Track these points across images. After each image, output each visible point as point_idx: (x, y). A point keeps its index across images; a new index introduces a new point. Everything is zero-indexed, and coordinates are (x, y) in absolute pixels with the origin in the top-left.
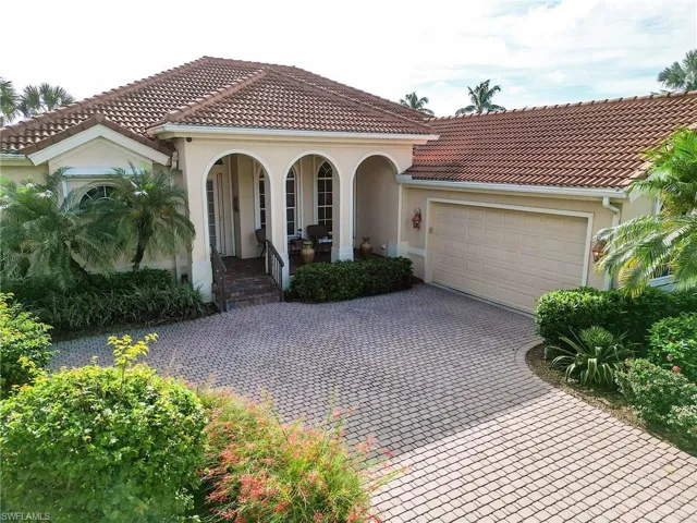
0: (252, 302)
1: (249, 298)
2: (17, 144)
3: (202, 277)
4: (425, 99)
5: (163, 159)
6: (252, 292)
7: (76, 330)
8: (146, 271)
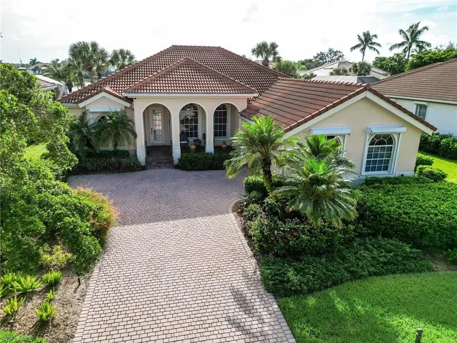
0: (159, 167)
1: (159, 165)
2: (75, 99)
3: (141, 155)
4: (375, 36)
5: (128, 105)
6: (161, 163)
7: (90, 171)
8: (118, 151)
